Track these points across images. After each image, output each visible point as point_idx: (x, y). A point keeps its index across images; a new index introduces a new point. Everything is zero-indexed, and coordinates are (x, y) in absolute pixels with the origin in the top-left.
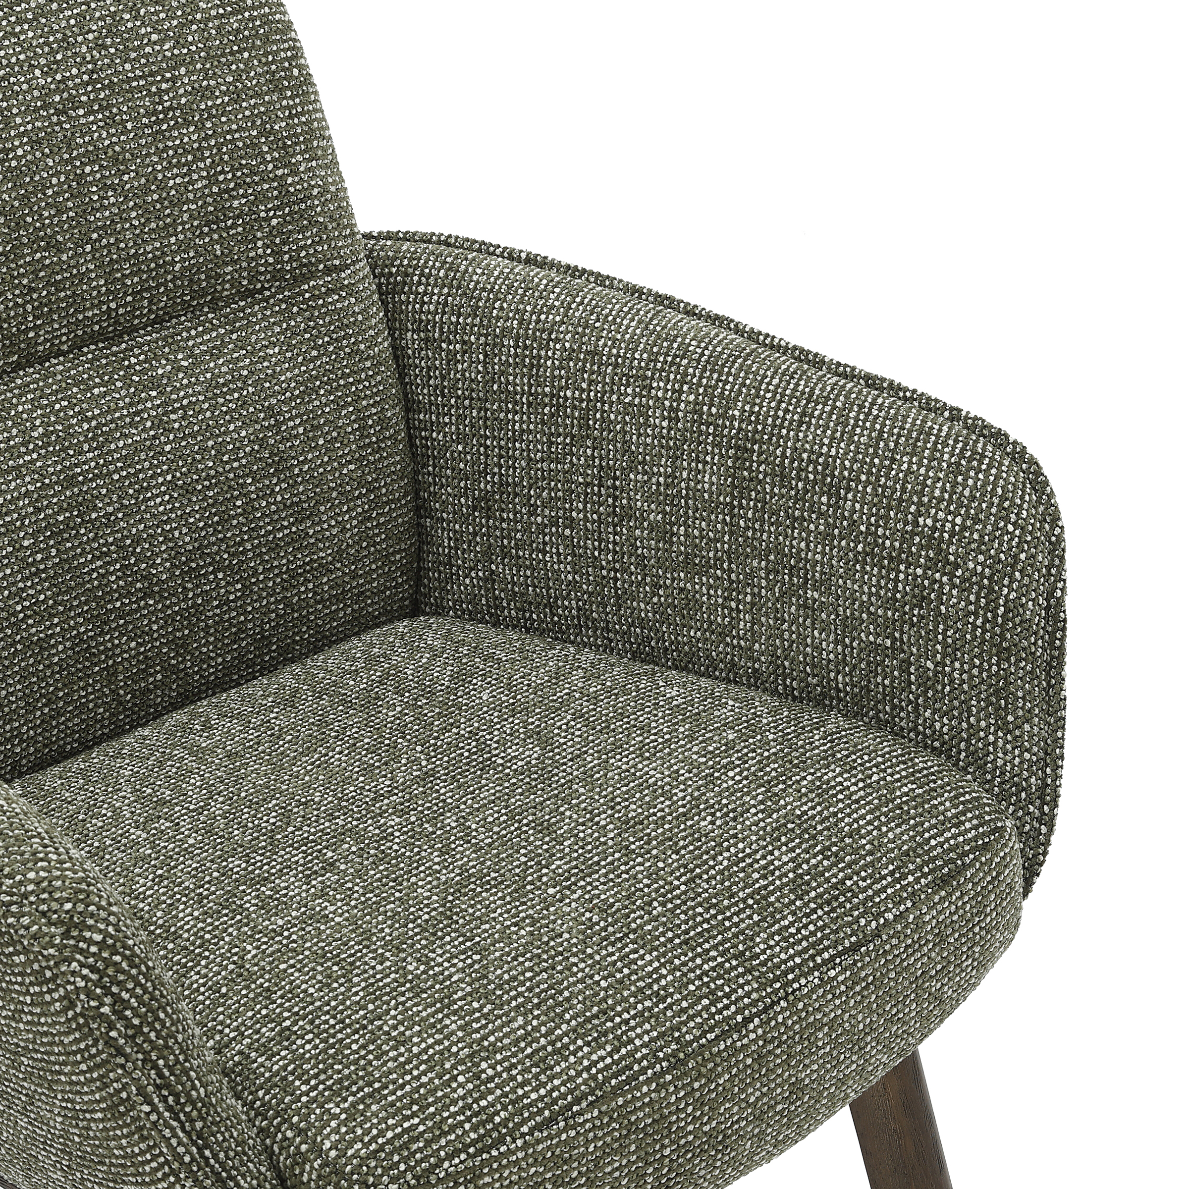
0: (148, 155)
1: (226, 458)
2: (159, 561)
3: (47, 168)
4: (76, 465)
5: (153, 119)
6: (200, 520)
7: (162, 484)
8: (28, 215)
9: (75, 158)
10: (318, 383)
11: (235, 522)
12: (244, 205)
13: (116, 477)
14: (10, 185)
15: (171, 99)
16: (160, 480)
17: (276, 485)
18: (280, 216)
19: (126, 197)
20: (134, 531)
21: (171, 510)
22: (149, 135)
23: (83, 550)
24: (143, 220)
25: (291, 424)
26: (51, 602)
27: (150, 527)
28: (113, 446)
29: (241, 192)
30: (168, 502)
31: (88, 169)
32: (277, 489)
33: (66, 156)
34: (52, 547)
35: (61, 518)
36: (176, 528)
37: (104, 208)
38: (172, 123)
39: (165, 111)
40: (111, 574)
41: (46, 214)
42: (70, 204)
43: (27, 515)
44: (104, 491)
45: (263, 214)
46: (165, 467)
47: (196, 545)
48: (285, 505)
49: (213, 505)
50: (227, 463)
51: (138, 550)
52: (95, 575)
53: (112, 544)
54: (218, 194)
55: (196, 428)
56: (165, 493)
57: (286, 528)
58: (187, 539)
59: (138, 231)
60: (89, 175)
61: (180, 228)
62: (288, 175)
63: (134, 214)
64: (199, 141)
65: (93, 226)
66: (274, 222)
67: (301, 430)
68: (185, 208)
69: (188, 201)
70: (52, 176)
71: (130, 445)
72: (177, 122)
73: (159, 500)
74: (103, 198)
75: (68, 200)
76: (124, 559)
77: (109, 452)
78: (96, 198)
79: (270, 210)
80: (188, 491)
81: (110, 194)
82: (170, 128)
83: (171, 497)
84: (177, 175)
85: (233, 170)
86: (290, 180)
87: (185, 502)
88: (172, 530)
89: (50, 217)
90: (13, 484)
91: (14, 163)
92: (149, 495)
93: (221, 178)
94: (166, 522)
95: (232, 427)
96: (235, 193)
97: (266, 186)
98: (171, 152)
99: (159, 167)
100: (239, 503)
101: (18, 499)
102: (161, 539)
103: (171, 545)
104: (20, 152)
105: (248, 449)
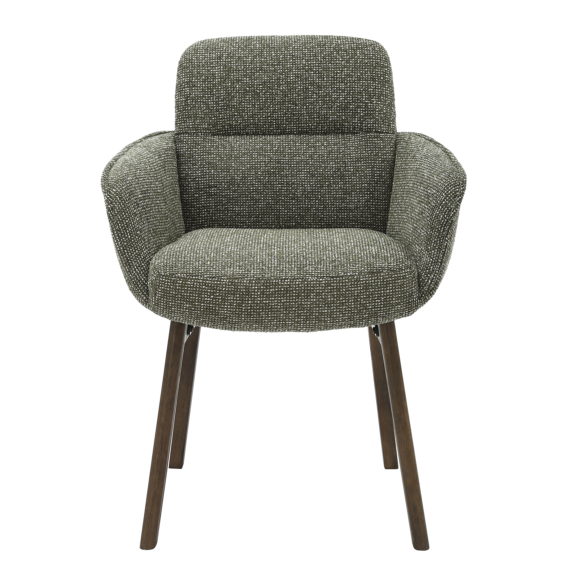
0: (329, 88)
1: (326, 170)
2: (298, 191)
3: (298, 84)
4: (282, 159)
5: (333, 79)
6: (314, 184)
7: (306, 172)
8: (289, 94)
9: (307, 83)
10: (362, 160)
11: (324, 188)
12: (354, 107)
13: (292, 166)
14: (286, 85)
15: (339, 76)
16: (305, 170)
17: (340, 182)
18: (364, 113)
19: (319, 97)
20: (293, 181)
21: (306, 179)
22: (330, 83)
23: (276, 180)
24: (323, 104)
25: (350, 167)
26: (262, 190)
27: (298, 181)
28: (295, 158)
29: (353, 104)
30: (306, 177)
31: (310, 87)
32: (340, 183)
33: (304, 82)
34: (267, 177)
35: (272, 170)
36: (306, 184)
37: (312, 98)
38: (338, 81)
39: (337, 78)
40: (283, 189)
41: (294, 95)
42: (302, 94)
43: (262, 167)
44: (287, 168)
45: (359, 111)
46: (308, 168)
47: (311, 191)
48: (341, 188)
49: (319, 182)
50: (326, 172)
51: (293, 186)
52: (278, 188)
53: (285, 182)
54: (347, 103)
55: (321, 160)
56: (306, 174)
57: (340, 195)
58: (309, 188)
59: (320, 107)
60: (310, 88)
61: (333, 109)
62: (369, 103)
63: (320, 102)
64: (345, 88)
65: (307, 102)
66: (362, 114)
67: (352, 170)
68: (336, 104)
69: (337, 102)
70: (299, 86)
71: (300, 159)
72: (339, 81)
73: (303, 175)
74: (312, 95)
75: (302, 93)
76: (288, 187)
77: (294, 159)
78: (310, 95)
79: (361, 111)
80: (313, 176)
81: (314, 95)
82: (337, 83)
83: (307, 175)
84: (335, 95)
85: (353, 98)
86: (369, 104)
87: (311, 178)
88: (305, 184)
89: (296, 96)
90: (262, 158)
91: (289, 80)
92: (301, 173)
93: (348, 99)
94: (303, 182)
95: (331, 163)
96: (351, 104)
97: (361, 104)
98: (335, 89)
99: (331, 92)
100: (327, 183)
101: (261, 162)
102: (301, 185)
103: (303, 188)
104: (292, 78)
105: (334, 170)
